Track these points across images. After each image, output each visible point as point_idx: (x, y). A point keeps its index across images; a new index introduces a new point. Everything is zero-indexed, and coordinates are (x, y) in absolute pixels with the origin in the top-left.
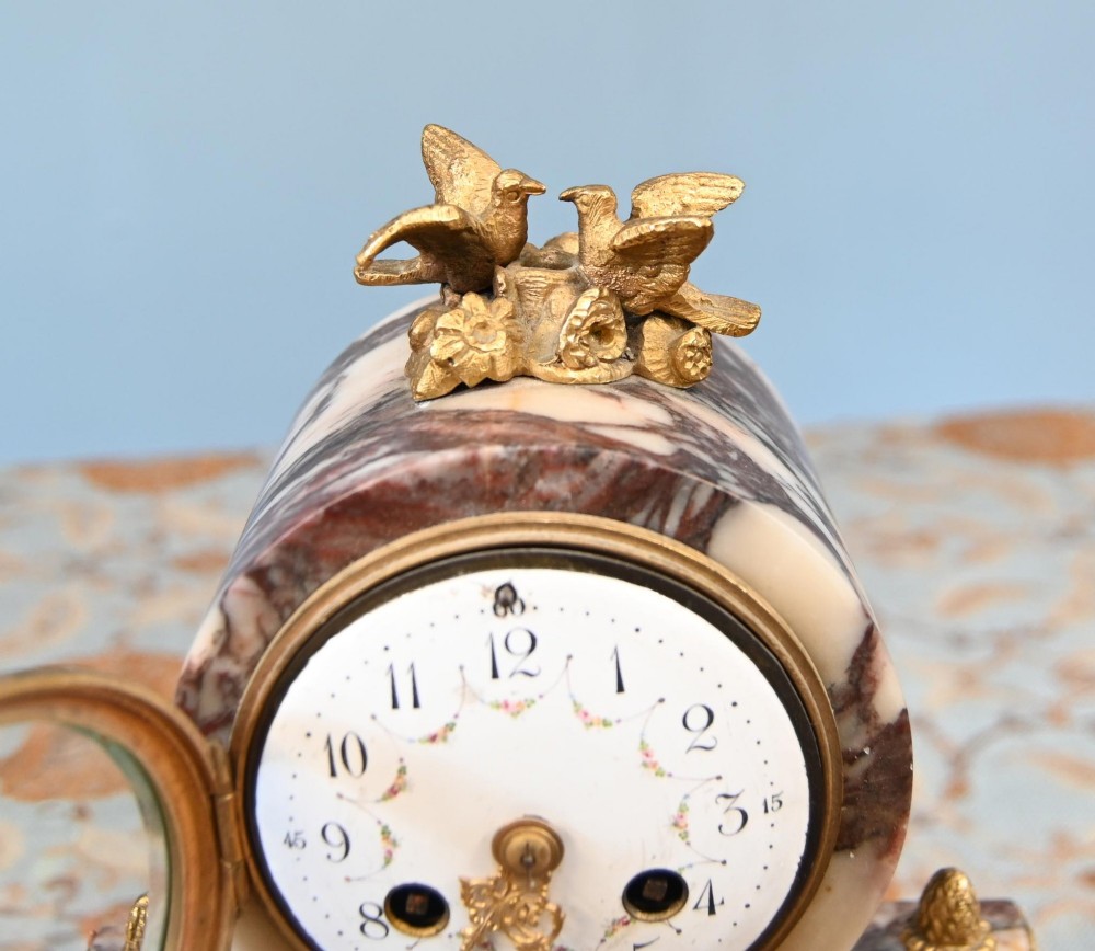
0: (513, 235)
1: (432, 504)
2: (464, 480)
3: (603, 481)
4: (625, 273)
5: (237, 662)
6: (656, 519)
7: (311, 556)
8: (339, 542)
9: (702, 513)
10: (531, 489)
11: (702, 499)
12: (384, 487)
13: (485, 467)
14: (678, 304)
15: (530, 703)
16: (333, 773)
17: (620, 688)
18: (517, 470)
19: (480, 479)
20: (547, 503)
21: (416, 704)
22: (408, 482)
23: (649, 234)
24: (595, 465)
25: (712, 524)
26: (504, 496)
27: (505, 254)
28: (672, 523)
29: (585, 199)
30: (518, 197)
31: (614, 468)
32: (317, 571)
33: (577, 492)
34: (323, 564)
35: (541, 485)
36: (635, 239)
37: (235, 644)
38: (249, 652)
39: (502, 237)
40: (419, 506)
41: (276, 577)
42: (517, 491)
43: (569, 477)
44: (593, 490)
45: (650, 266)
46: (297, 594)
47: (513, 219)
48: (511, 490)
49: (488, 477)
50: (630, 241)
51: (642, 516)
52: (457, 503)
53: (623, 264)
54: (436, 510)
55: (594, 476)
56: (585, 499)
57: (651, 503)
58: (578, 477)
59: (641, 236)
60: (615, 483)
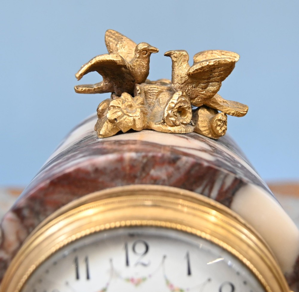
0: (143, 70)
1: (101, 180)
2: (116, 169)
3: (183, 171)
4: (192, 87)
5: (7, 252)
6: (207, 191)
7: (43, 203)
8: (56, 197)
9: (229, 188)
10: (148, 174)
11: (229, 182)
12: (78, 171)
13: (126, 163)
14: (213, 102)
15: (144, 279)
17: (189, 273)
18: (141, 165)
19: (124, 169)
20: (155, 181)
21: (88, 277)
22: (90, 169)
23: (205, 66)
24: (179, 163)
25: (233, 194)
26: (135, 177)
27: (139, 79)
28: (215, 193)
29: (175, 55)
30: (147, 53)
31: (188, 165)
32: (45, 210)
33: (170, 176)
34: (49, 207)
35: (153, 172)
36: (200, 69)
37: (6, 244)
38: (12, 248)
39: (139, 70)
40: (94, 181)
41: (26, 212)
42: (141, 175)
43: (166, 169)
44: (177, 176)
45: (204, 83)
46: (35, 221)
47: (144, 63)
48: (138, 174)
49: (128, 168)
50: (197, 70)
51: (200, 189)
52: (113, 180)
53: (191, 83)
54: (103, 183)
55: (178, 169)
56: (173, 180)
57: (205, 183)
58: (171, 169)
59: (202, 67)
60: (188, 173)
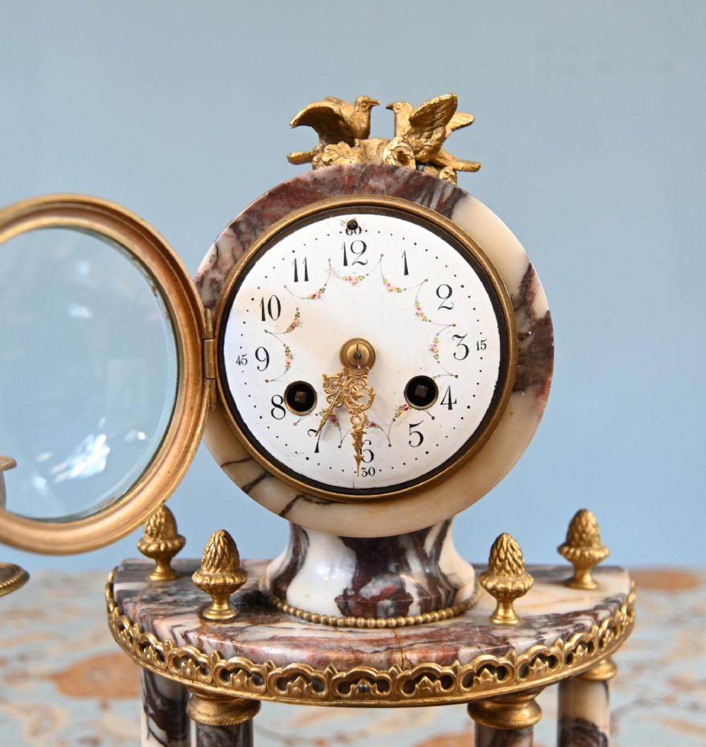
0: (364, 125)
1: (319, 191)
2: (335, 179)
3: (401, 181)
4: (416, 138)
5: (221, 273)
6: (426, 202)
7: (261, 217)
8: (275, 209)
9: (448, 199)
10: (367, 184)
11: (448, 192)
12: (297, 181)
13: (345, 173)
15: (361, 278)
16: (264, 319)
17: (406, 273)
18: (360, 174)
19: (343, 179)
20: (374, 191)
21: (306, 279)
22: (309, 179)
23: (426, 107)
24: (397, 173)
25: (453, 206)
26: (354, 187)
27: (360, 134)
28: (434, 204)
29: (398, 107)
31: (407, 174)
32: (263, 224)
33: (388, 187)
34: (266, 222)
35: (371, 182)
36: (421, 110)
37: (220, 264)
38: (226, 268)
40: (313, 192)
41: (243, 227)
42: (360, 185)
43: (385, 179)
44: (396, 187)
45: (428, 131)
46: (252, 237)
47: (365, 117)
48: (357, 185)
49: (347, 178)
50: (418, 112)
51: (420, 200)
52: (331, 191)
53: (415, 133)
54: (321, 194)
55: (397, 178)
56: (392, 190)
57: (424, 194)
58: (390, 179)
59: (424, 108)
60: (407, 182)
